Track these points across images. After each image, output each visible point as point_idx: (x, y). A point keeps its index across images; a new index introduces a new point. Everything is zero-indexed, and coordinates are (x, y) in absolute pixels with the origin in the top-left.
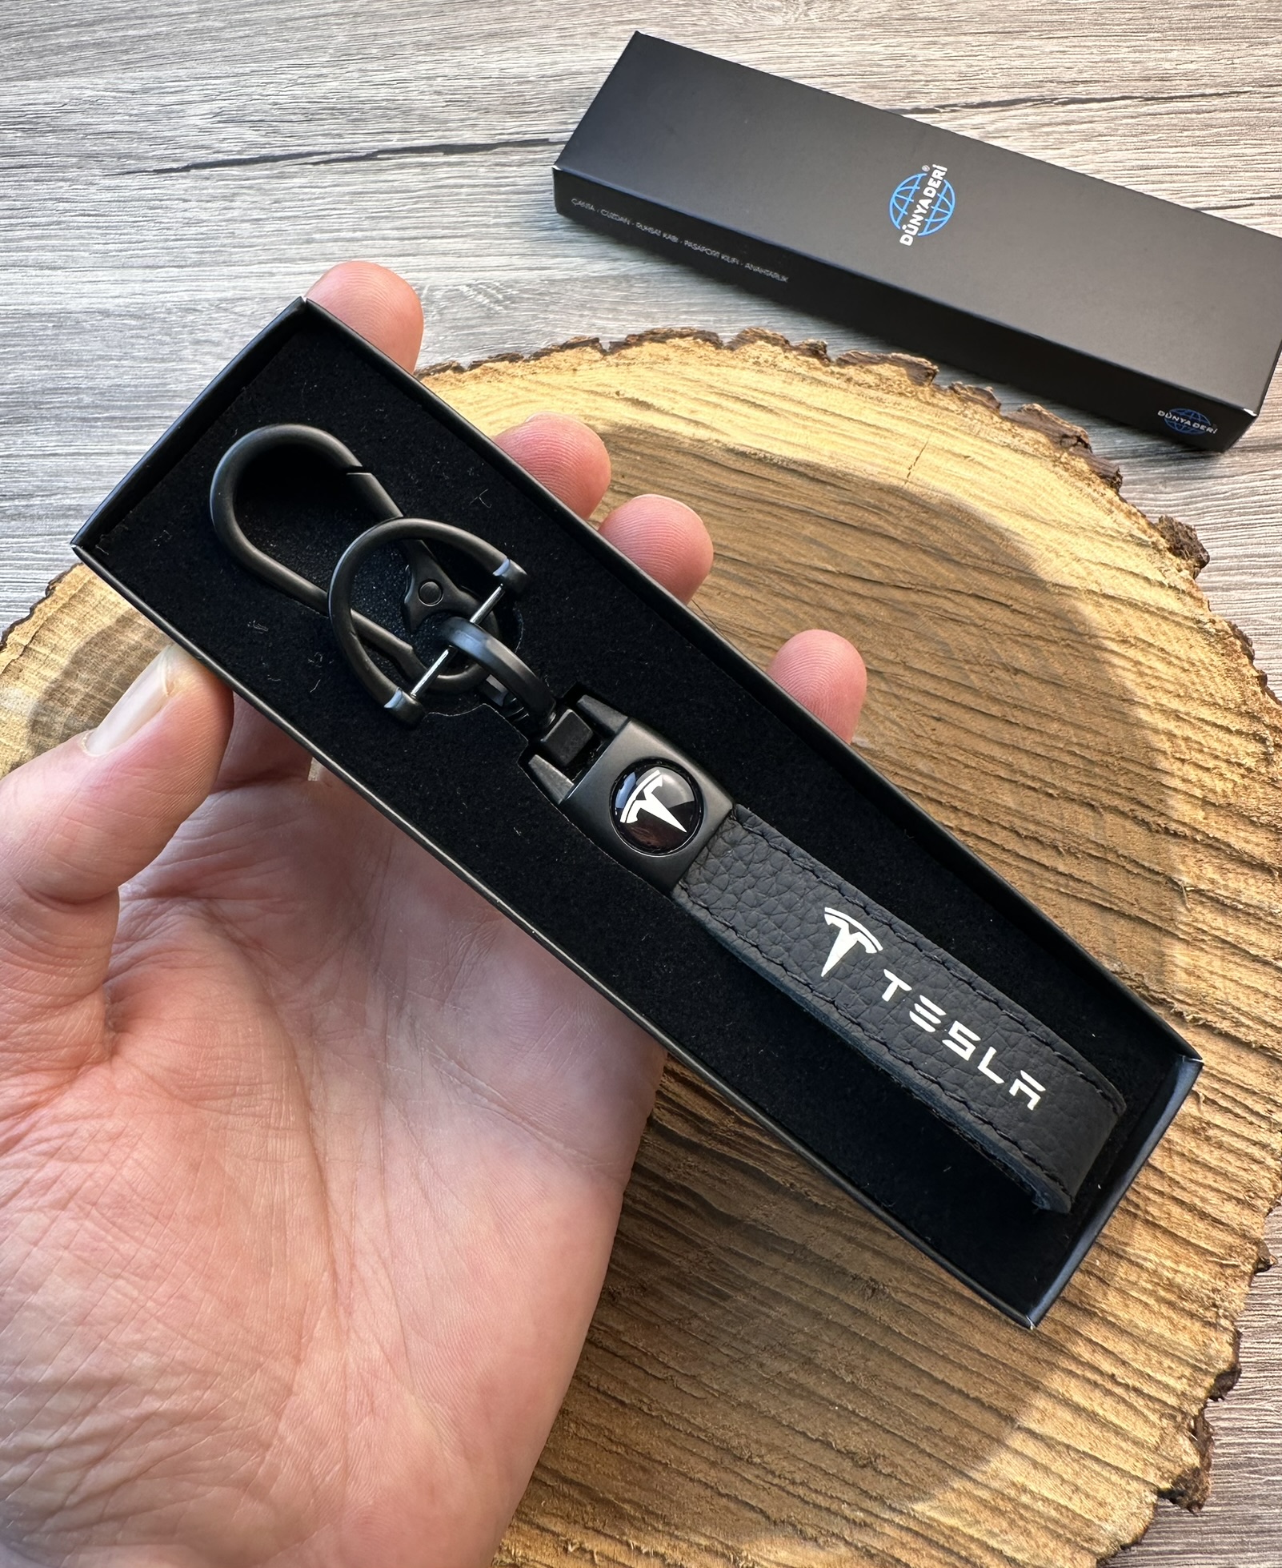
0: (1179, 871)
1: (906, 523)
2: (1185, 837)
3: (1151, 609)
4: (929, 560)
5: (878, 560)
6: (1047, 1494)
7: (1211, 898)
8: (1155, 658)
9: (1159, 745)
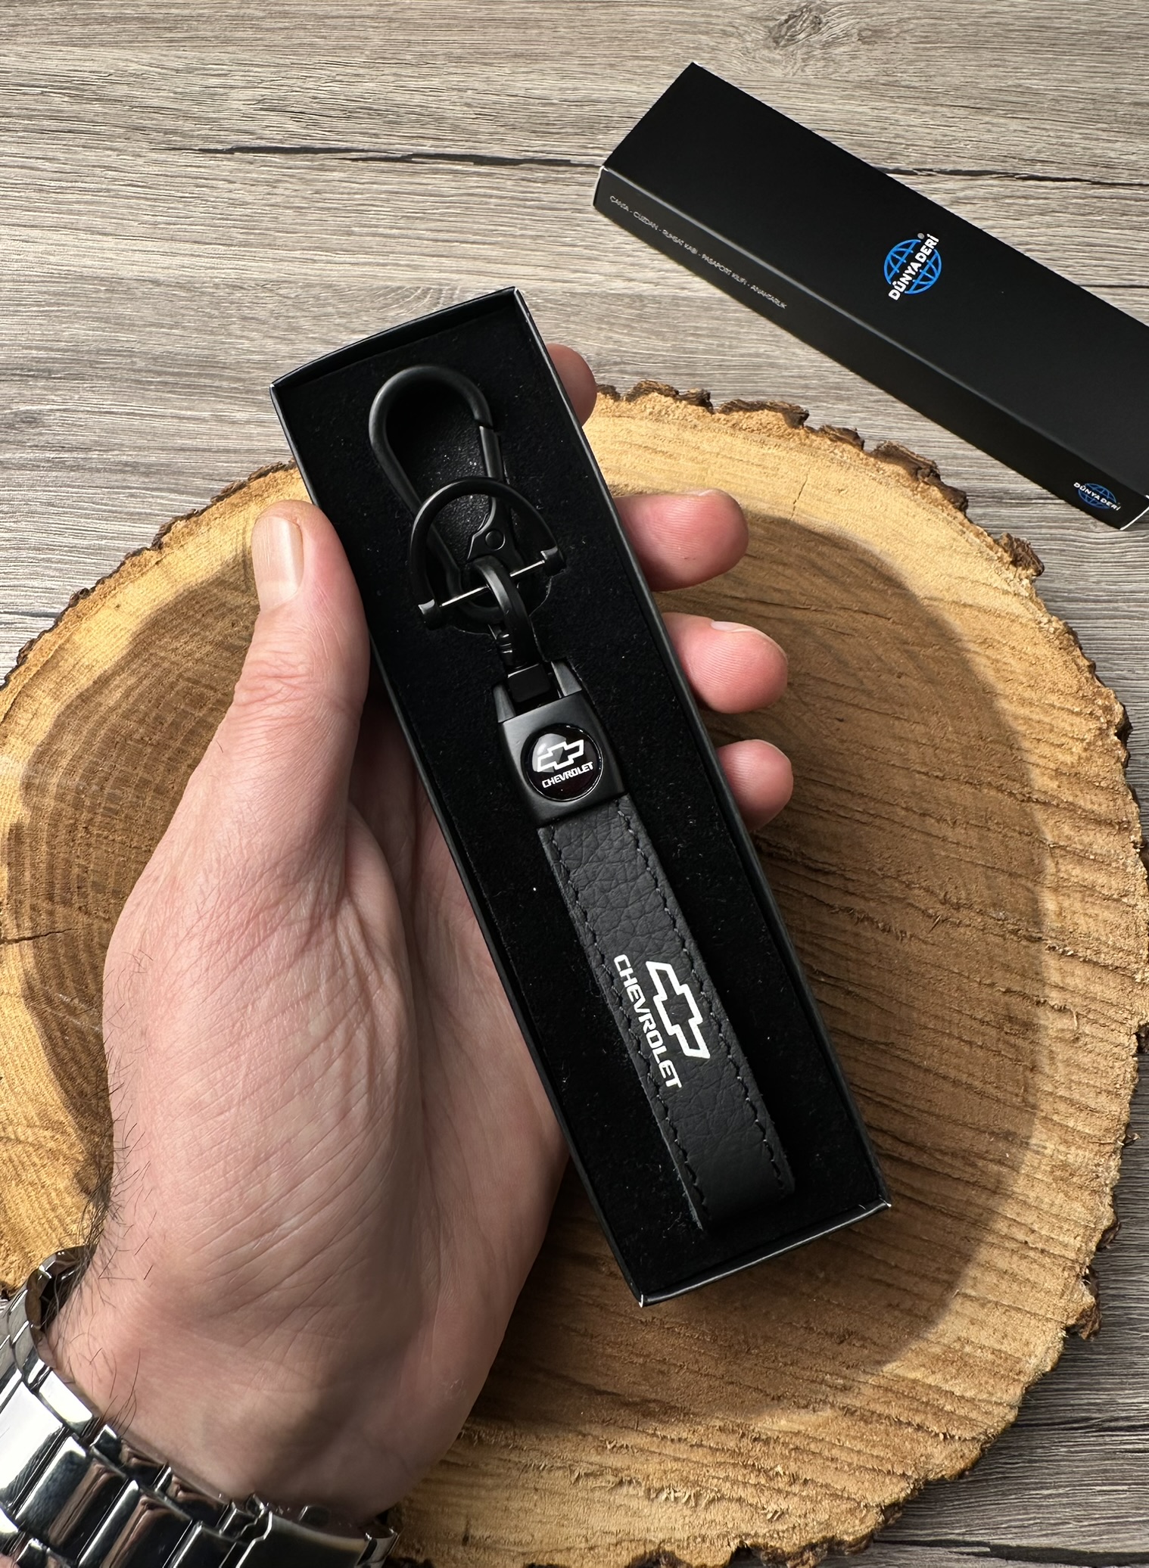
0: (1043, 832)
2: (1044, 803)
3: (1003, 614)
5: (777, 586)
6: (983, 1342)
7: (1069, 852)
8: (1009, 655)
9: (1019, 728)
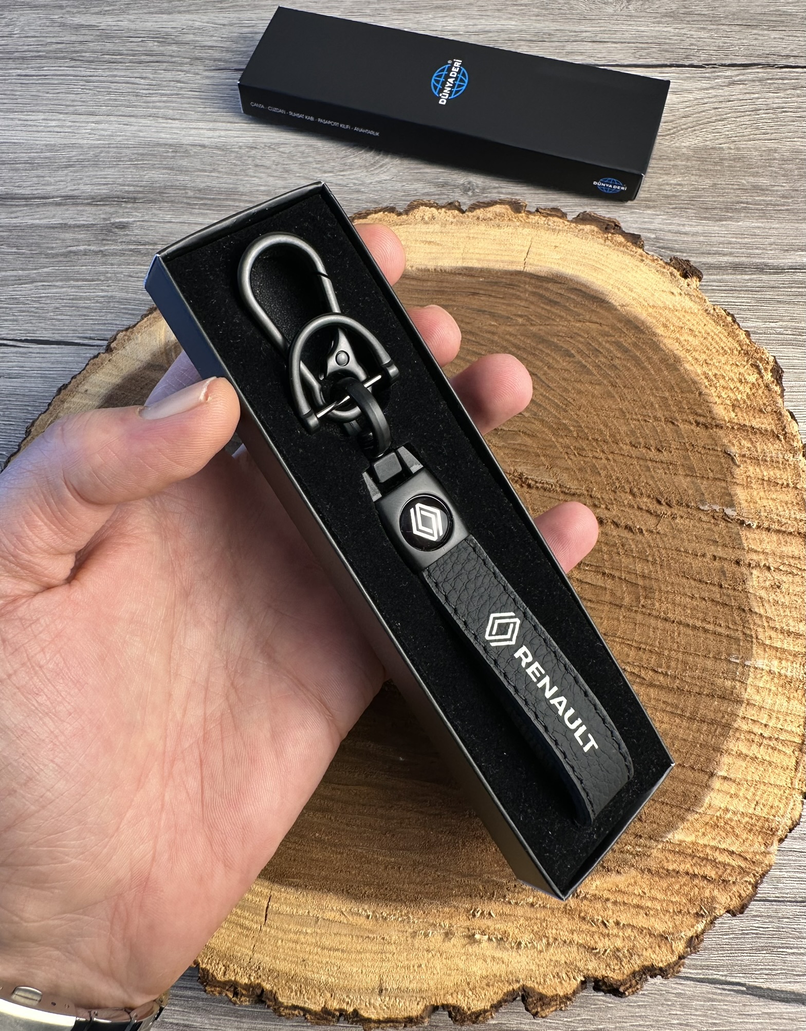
0: (729, 448)
1: (530, 289)
2: (727, 428)
4: (548, 308)
5: (519, 313)
6: (741, 810)
7: (751, 458)
9: (701, 381)
